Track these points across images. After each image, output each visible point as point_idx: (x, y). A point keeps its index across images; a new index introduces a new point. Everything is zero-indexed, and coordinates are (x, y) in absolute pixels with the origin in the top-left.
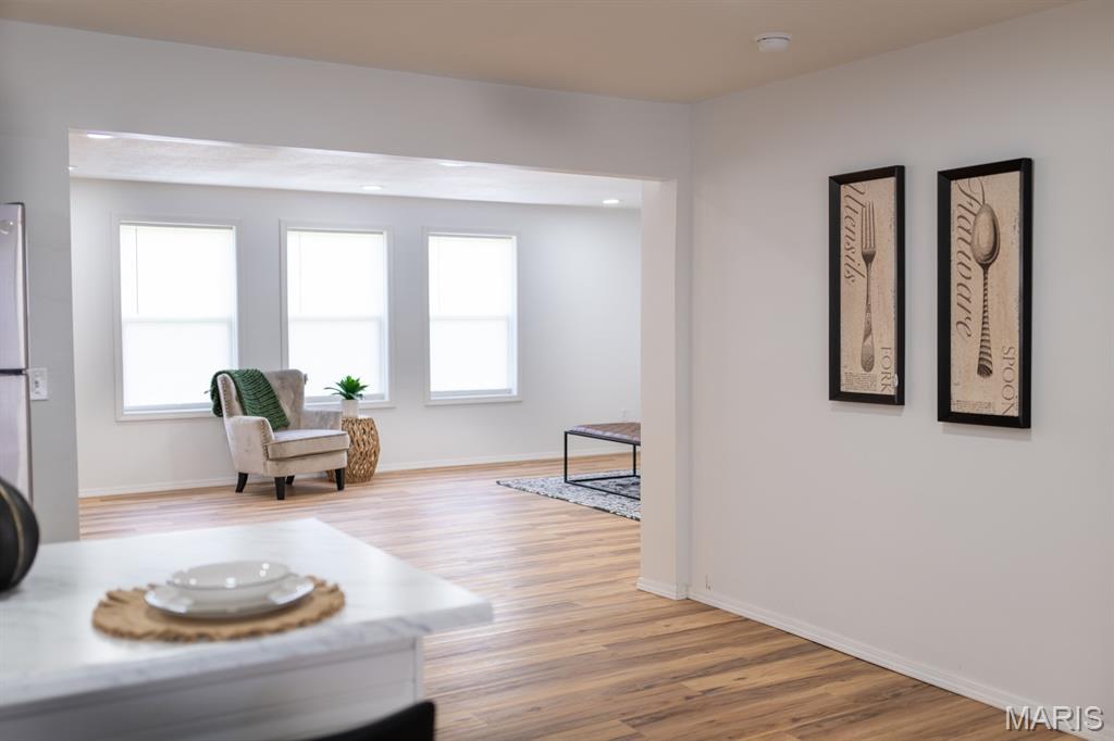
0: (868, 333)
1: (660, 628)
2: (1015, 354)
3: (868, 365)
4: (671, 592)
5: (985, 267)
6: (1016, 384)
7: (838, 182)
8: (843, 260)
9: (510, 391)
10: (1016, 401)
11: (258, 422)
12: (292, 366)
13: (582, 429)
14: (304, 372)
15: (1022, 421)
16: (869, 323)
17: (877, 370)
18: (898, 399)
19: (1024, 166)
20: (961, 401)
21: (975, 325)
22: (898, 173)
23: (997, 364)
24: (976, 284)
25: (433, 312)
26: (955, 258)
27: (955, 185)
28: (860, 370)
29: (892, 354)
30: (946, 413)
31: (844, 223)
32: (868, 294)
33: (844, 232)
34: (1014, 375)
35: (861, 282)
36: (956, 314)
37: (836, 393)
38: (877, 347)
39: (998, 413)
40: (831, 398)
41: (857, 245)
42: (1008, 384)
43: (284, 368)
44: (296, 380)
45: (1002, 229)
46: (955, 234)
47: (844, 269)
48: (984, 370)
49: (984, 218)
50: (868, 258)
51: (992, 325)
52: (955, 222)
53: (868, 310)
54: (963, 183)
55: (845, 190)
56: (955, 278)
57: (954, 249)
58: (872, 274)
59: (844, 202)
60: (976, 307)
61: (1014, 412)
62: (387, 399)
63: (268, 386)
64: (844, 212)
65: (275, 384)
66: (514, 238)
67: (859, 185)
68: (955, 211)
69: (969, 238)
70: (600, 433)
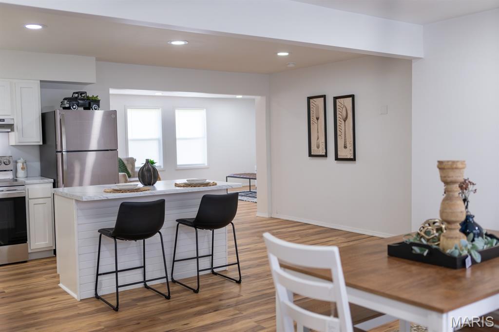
0: (318, 139)
1: (264, 222)
2: (352, 143)
3: (318, 147)
4: (266, 215)
5: (345, 121)
6: (352, 150)
7: (309, 98)
8: (311, 119)
9: (204, 164)
10: (352, 154)
11: (123, 175)
12: (130, 156)
13: (232, 175)
14: (135, 158)
15: (354, 159)
16: (318, 136)
17: (320, 148)
18: (326, 156)
19: (352, 96)
20: (340, 156)
21: (343, 136)
22: (324, 97)
23: (348, 146)
24: (343, 125)
25: (178, 136)
26: (338, 119)
27: (337, 100)
28: (316, 148)
29: (324, 144)
30: (337, 159)
31: (311, 109)
32: (318, 128)
33: (311, 112)
34: (352, 148)
35: (316, 125)
36: (339, 133)
37: (310, 155)
38: (320, 142)
39: (349, 158)
40: (309, 156)
41: (314, 115)
42: (351, 150)
43: (127, 157)
44: (132, 161)
45: (348, 112)
46: (338, 113)
47: (311, 122)
48: (345, 147)
49: (344, 109)
50: (318, 119)
51: (347, 136)
52: (338, 110)
53: (318, 132)
54: (339, 100)
55: (311, 100)
56: (338, 124)
57: (338, 117)
58: (319, 123)
59: (311, 104)
60: (343, 131)
61: (352, 157)
62: (162, 167)
63: (123, 163)
64: (311, 106)
65: (125, 162)
66: (205, 110)
67: (314, 99)
68: (338, 107)
69: (341, 113)
70: (238, 176)
